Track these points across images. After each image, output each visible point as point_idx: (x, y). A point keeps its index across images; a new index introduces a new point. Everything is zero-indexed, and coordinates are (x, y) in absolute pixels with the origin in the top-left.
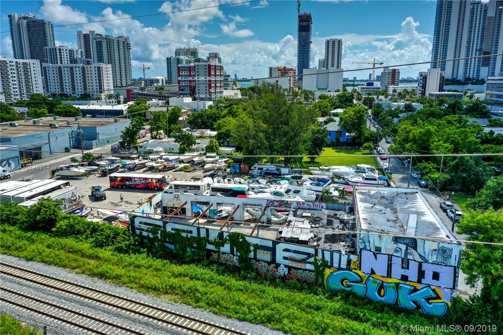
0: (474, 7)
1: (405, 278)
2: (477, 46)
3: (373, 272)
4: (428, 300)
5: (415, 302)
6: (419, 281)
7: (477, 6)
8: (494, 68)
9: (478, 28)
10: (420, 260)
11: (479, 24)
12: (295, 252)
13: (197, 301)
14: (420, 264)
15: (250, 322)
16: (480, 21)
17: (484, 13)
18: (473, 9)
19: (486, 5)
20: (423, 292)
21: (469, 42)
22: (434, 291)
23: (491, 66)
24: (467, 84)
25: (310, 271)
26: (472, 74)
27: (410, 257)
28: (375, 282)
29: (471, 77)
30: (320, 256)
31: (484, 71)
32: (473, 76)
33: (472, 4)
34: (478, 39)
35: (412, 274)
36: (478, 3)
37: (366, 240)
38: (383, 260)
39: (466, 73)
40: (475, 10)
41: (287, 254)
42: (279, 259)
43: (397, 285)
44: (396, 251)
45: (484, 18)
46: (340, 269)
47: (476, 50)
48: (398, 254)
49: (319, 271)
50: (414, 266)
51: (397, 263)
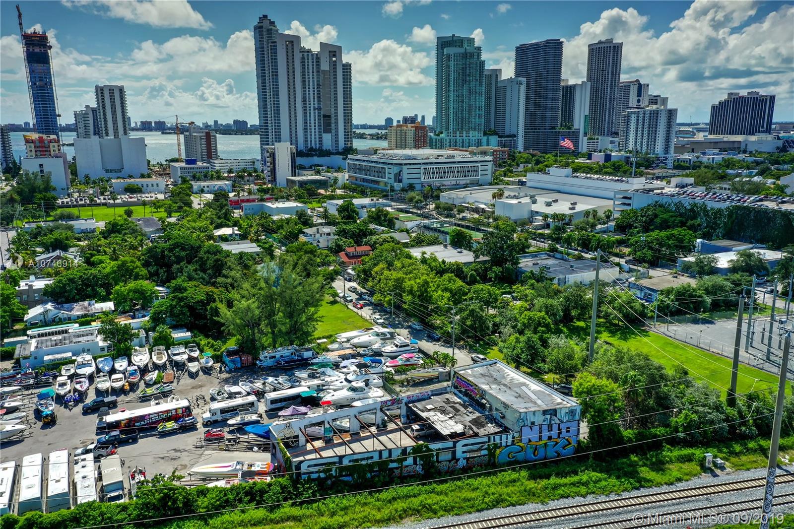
0: (303, 55)
1: (550, 438)
2: (314, 104)
3: (530, 441)
4: (564, 448)
5: (556, 452)
6: (559, 437)
7: (308, 55)
8: (337, 135)
9: (312, 84)
10: (559, 422)
11: (313, 78)
12: (472, 444)
13: (435, 513)
14: (559, 424)
15: (487, 509)
16: (313, 75)
17: (317, 65)
18: (303, 58)
19: (317, 55)
20: (561, 442)
21: (304, 101)
22: (567, 440)
23: (333, 131)
24: (312, 156)
25: (484, 456)
26: (314, 143)
27: (553, 422)
28: (531, 448)
29: (313, 146)
30: (492, 442)
31: (327, 139)
32: (316, 145)
33: (300, 52)
34: (314, 98)
35: (554, 433)
36: (308, 52)
37: (525, 419)
38: (536, 429)
39: (306, 141)
40: (306, 61)
41: (465, 449)
42: (459, 454)
43: (546, 444)
44: (544, 421)
45: (318, 72)
46: (507, 446)
47: (314, 109)
48: (546, 423)
49: (491, 454)
50: (555, 427)
51: (545, 428)
